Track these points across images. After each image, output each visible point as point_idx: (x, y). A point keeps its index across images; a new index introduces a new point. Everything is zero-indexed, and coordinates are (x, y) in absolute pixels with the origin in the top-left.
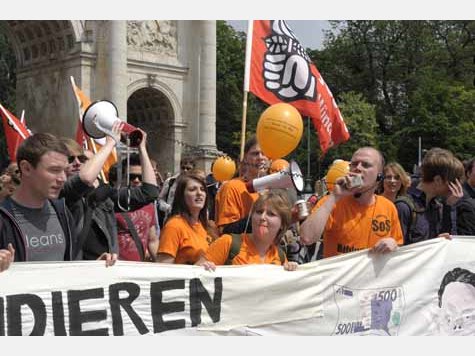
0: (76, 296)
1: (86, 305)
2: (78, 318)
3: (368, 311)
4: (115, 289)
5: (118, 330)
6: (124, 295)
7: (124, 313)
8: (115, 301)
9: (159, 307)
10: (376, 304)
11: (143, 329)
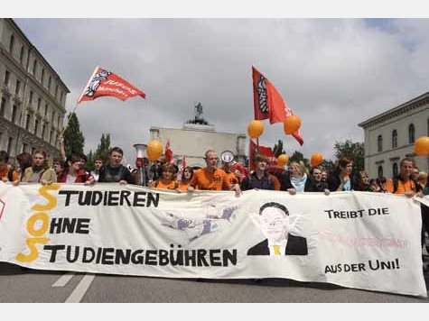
0: (111, 193)
1: (113, 196)
2: (111, 199)
3: (222, 212)
4: (123, 192)
5: (121, 204)
6: (125, 194)
7: (124, 200)
8: (122, 195)
9: (136, 199)
10: (225, 211)
11: (129, 205)
